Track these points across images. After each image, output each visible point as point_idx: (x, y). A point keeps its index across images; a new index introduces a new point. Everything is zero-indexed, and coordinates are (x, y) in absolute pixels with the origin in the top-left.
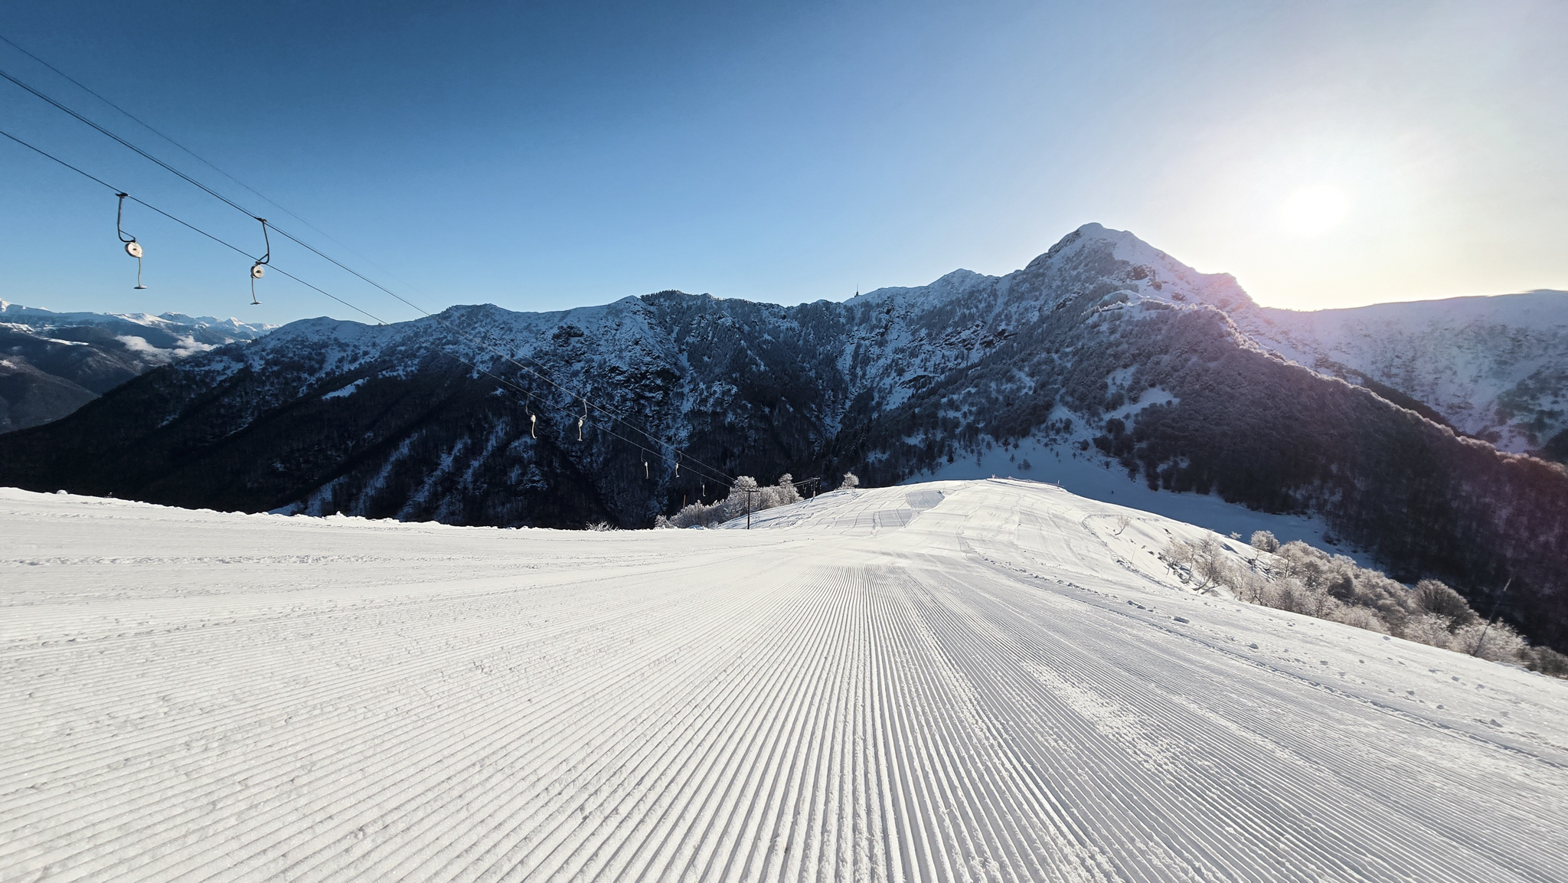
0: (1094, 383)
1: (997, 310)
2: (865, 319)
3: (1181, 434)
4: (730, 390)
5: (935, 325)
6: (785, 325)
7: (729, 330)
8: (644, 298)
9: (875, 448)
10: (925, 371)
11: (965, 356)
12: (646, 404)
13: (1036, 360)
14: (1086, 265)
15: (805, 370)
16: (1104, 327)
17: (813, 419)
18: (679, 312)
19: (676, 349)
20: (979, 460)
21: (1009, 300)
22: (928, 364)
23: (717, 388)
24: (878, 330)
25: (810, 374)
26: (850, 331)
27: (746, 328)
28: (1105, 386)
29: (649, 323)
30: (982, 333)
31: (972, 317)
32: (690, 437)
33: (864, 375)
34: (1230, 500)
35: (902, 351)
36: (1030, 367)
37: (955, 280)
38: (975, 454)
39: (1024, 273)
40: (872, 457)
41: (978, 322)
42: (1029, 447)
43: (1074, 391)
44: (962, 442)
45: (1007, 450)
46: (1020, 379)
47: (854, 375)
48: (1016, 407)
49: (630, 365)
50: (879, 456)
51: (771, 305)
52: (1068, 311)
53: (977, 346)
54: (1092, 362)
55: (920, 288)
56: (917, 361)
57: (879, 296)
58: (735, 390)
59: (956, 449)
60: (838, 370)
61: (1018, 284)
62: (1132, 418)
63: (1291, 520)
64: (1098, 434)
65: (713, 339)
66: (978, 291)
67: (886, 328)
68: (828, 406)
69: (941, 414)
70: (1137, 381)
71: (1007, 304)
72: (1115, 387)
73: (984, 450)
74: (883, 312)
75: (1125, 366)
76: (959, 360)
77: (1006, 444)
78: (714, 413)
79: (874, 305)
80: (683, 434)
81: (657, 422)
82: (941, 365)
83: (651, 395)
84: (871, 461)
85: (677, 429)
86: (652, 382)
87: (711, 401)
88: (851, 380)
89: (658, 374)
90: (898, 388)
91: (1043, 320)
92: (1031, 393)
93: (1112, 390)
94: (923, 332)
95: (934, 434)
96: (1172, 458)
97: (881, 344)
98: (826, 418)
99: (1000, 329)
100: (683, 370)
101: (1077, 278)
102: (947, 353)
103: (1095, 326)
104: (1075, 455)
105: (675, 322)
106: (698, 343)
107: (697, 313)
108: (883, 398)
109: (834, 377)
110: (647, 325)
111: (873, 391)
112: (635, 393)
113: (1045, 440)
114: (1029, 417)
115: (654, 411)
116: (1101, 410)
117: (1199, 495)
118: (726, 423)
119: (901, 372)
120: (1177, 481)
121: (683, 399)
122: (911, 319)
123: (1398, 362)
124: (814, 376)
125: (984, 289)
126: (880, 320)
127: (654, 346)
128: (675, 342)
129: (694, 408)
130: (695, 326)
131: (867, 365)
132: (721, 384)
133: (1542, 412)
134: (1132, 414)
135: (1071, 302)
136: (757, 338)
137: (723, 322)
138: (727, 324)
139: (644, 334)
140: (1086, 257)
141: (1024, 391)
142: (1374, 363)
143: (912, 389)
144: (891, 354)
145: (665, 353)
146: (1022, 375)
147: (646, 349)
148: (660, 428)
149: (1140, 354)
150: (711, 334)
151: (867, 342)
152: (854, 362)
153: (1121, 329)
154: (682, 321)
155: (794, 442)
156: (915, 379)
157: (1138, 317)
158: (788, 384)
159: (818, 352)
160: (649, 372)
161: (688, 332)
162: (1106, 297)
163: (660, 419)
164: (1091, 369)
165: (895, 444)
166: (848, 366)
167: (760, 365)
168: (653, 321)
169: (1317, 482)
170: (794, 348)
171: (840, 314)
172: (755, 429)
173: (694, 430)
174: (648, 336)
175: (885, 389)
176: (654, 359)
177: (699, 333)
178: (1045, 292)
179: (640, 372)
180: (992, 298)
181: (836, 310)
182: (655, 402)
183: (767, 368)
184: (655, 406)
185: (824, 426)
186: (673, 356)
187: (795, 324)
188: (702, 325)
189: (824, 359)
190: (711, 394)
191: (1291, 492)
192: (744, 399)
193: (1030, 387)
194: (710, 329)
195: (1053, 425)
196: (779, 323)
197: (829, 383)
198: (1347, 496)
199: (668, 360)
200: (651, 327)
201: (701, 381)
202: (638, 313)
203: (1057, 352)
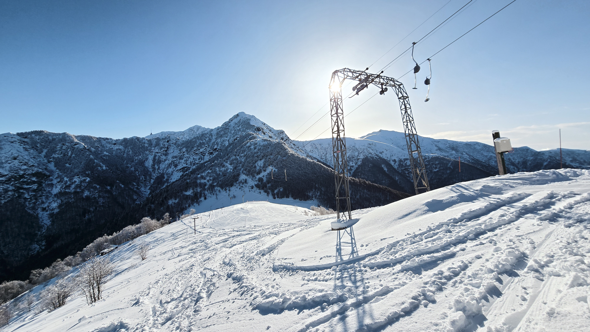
0: (252, 166)
1: (213, 141)
2: (157, 144)
3: (279, 180)
4: (85, 180)
5: (189, 147)
6: (116, 147)
7: (82, 150)
8: (18, 134)
9: (171, 198)
10: (187, 164)
11: (203, 158)
12: (25, 192)
13: (231, 159)
14: (242, 126)
15: (129, 168)
16: (252, 147)
17: (135, 189)
18: (47, 142)
19: (46, 161)
20: (217, 197)
21: (217, 137)
22: (187, 162)
23: (76, 179)
24: (164, 149)
25: (132, 169)
26: (151, 150)
27: (93, 149)
28: (255, 167)
29: (24, 148)
30: (208, 149)
31: (203, 143)
32: (60, 206)
33: (159, 168)
34: (295, 199)
35: (176, 157)
36: (230, 162)
37: (194, 129)
38: (215, 195)
39: (221, 128)
40: (170, 202)
41: (206, 146)
42: (234, 190)
43: (246, 169)
44: (209, 191)
45: (226, 192)
46: (227, 166)
47: (154, 169)
48: (227, 176)
49: (10, 171)
50: (174, 201)
51: (107, 139)
52: (238, 141)
53: (207, 154)
54: (250, 159)
55: (181, 132)
56: (183, 161)
57: (162, 135)
58: (88, 179)
59: (207, 194)
60: (145, 167)
61: (219, 132)
62: (265, 177)
63: (310, 202)
64: (256, 183)
65: (71, 155)
66: (205, 134)
67: (168, 148)
68: (142, 183)
69: (198, 181)
70: (265, 165)
71: (216, 139)
72: (258, 167)
73: (218, 193)
74: (165, 142)
75: (261, 160)
76: (200, 160)
77: (226, 190)
78: (76, 193)
79: (161, 139)
80: (54, 205)
81: (34, 201)
82: (193, 162)
83: (28, 186)
84: (170, 204)
85: (50, 203)
86: (29, 179)
87: (73, 186)
88: (153, 171)
89: (33, 175)
90: (175, 173)
91: (230, 145)
92: (232, 171)
93: (258, 168)
94: (184, 150)
95: (197, 190)
96: (278, 188)
97: (166, 155)
98: (142, 188)
99: (215, 148)
100: (52, 172)
101: (239, 130)
102: (195, 157)
103: (249, 147)
104: (250, 191)
105: (44, 147)
106: (61, 157)
107: (59, 142)
108: (169, 177)
109: (144, 170)
110: (22, 149)
111: (164, 174)
112: (15, 186)
113: (239, 187)
114: (233, 179)
115: (31, 195)
116: (255, 175)
117: (287, 199)
118: (84, 197)
119: (176, 166)
120: (280, 195)
121: (53, 187)
122: (178, 144)
123: (323, 155)
124: (133, 170)
125: (207, 133)
126: (164, 145)
127: (29, 160)
128: (45, 157)
129: (61, 191)
130: (59, 149)
131: (160, 164)
132: (79, 177)
133: (351, 166)
134: (265, 175)
135: (239, 139)
136: (100, 154)
137: (78, 147)
138: (81, 148)
139: (20, 154)
140: (242, 123)
141: (229, 170)
142: (318, 155)
143: (182, 173)
144: (171, 159)
145: (37, 164)
146: (227, 165)
147: (23, 162)
148: (37, 204)
149: (264, 156)
150: (70, 153)
151: (159, 154)
152: (153, 163)
153: (257, 148)
154: (49, 146)
155: (125, 201)
156: (182, 168)
157: (262, 144)
158: (120, 175)
159: (135, 159)
160: (26, 174)
161: (54, 152)
162: (250, 137)
163: (36, 199)
164: (251, 161)
165: (180, 195)
166: (150, 164)
167: (103, 167)
168: (27, 147)
169: (314, 190)
170: (122, 158)
171: (145, 142)
172: (102, 198)
173: (62, 202)
174: (24, 155)
175: (169, 173)
176: (29, 167)
177: (62, 152)
178: (229, 134)
179: (18, 175)
180: (210, 136)
181: (142, 141)
182: (32, 190)
183: (107, 168)
184: (31, 192)
185: (141, 192)
186: (44, 165)
187: (121, 147)
188: (64, 148)
189: (138, 162)
190: (73, 183)
191: (308, 194)
192: (95, 184)
193: (231, 169)
194: (69, 150)
195: (241, 181)
196: (112, 147)
197: (142, 173)
198: (321, 193)
199: (40, 167)
200: (26, 149)
201: (65, 177)
202: (15, 142)
203: (238, 156)
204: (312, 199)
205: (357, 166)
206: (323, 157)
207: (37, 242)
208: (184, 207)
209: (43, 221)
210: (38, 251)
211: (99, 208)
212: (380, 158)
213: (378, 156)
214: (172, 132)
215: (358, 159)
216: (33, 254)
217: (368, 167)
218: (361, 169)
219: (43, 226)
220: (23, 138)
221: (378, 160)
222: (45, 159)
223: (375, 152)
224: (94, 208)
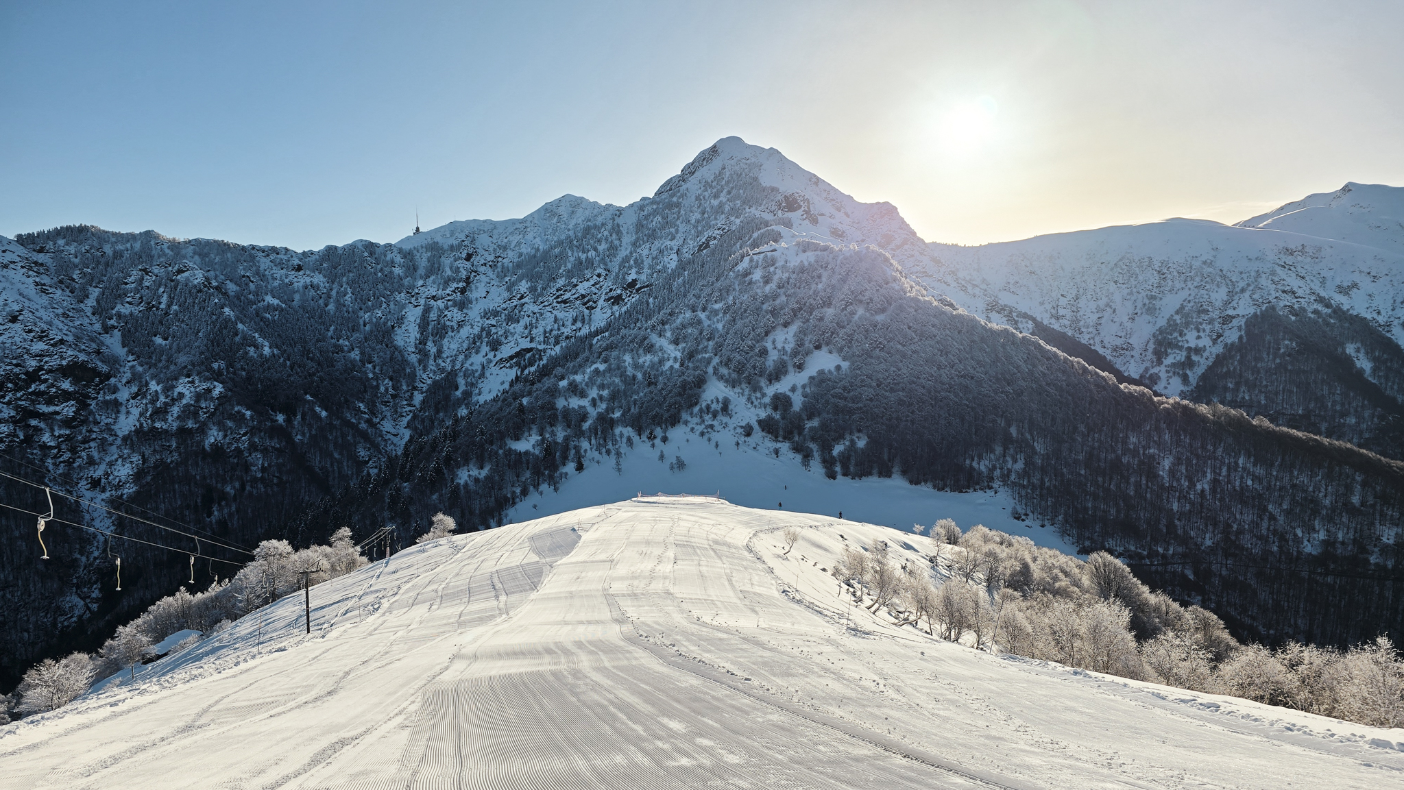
0: (752, 348)
1: (622, 253)
2: (432, 265)
3: (855, 406)
4: (209, 391)
5: (539, 276)
6: (301, 280)
7: (200, 291)
8: (22, 240)
9: (466, 462)
10: (531, 341)
11: (587, 318)
12: (42, 425)
13: (678, 321)
14: (729, 193)
15: (342, 351)
16: (757, 275)
17: (363, 426)
18: (99, 263)
19: (98, 327)
20: (618, 464)
21: (638, 239)
22: (534, 331)
23: (184, 388)
24: (455, 285)
25: (352, 355)
26: (413, 287)
27: (232, 287)
28: (764, 352)
29: (37, 284)
30: (606, 285)
31: (590, 263)
32: (138, 476)
33: (440, 352)
34: (915, 481)
35: (496, 313)
36: (673, 332)
37: (561, 210)
38: (613, 456)
39: (652, 201)
40: (463, 476)
41: (599, 271)
42: (682, 439)
43: (729, 360)
44: (593, 441)
45: (653, 446)
46: (661, 348)
47: (423, 354)
48: (659, 387)
50: (475, 472)
51: (274, 250)
52: (713, 253)
53: (601, 303)
54: (747, 320)
55: (513, 221)
56: (518, 328)
57: (452, 234)
58: (218, 389)
59: (586, 451)
60: (396, 348)
61: (646, 218)
62: (799, 391)
63: (977, 497)
64: (763, 415)
65: (169, 306)
66: (595, 227)
67: (468, 281)
68: (385, 403)
69: (560, 403)
70: (800, 344)
71: (635, 245)
72: (776, 352)
73: (624, 448)
74: (460, 258)
75: (786, 325)
76: (579, 324)
77: (652, 437)
78: (183, 432)
79: (446, 247)
80: (124, 471)
81: (67, 456)
82: (555, 333)
83: (52, 409)
84: (462, 482)
85: (111, 464)
86: (53, 386)
87: (175, 410)
88: (420, 362)
89: (65, 371)
90: (494, 369)
91: (682, 266)
92: (677, 366)
93: (773, 356)
94: (524, 286)
95: (553, 434)
96: (848, 437)
97: (462, 305)
98: (384, 423)
99: (630, 279)
100: (114, 361)
101: (719, 210)
102: (560, 315)
103: (747, 274)
104: (738, 444)
105: (91, 280)
106: (140, 315)
107: (134, 264)
108: (472, 385)
109: (391, 359)
110: (32, 286)
111: (456, 375)
112: (17, 408)
113: (700, 428)
114: (678, 398)
115: (59, 437)
116: (763, 382)
117: (882, 479)
118: (207, 447)
119: (495, 346)
120: (856, 465)
121: (118, 412)
122: (503, 267)
123: (1063, 302)
124: (358, 358)
125: (603, 224)
126: (457, 270)
127: (50, 324)
128: (93, 314)
129: (141, 425)
130: (133, 285)
131: (442, 337)
132: (193, 382)
133: (1189, 349)
134: (799, 386)
135: (715, 242)
136: (252, 303)
137: (187, 279)
138: (196, 282)
139: (27, 303)
140: (728, 182)
141: (668, 364)
142: (1042, 304)
143: (515, 369)
144: (478, 319)
145: (74, 335)
146: (663, 342)
147: (34, 329)
148: (75, 465)
149: (800, 309)
150: (164, 299)
151: (439, 302)
152: (422, 334)
153: (776, 278)
154: (105, 279)
155: (332, 465)
156: (518, 354)
157: (794, 262)
158: (314, 374)
159: (361, 322)
160: (43, 370)
161: (120, 296)
162: (755, 235)
163: (73, 450)
164: (746, 330)
165: (496, 453)
166: (412, 340)
167: (263, 346)
168: (46, 280)
169: (999, 450)
170: (321, 317)
171: (392, 261)
172: (262, 452)
173: (143, 464)
174: (37, 307)
175: (474, 372)
176: (52, 345)
177: (141, 298)
178: (682, 228)
179: (24, 370)
180: (614, 236)
181: (385, 256)
182: (62, 421)
183: (275, 351)
184: (60, 428)
185: (382, 436)
186: (92, 340)
187: (319, 279)
188: (147, 284)
189: (372, 331)
190: (173, 400)
191: (975, 464)
192: (238, 404)
193: (675, 358)
194: (162, 290)
195: (708, 407)
196: (291, 278)
197: (385, 368)
198: (1029, 463)
199: (83, 347)
200: (43, 289)
201: (152, 379)
202: (12, 266)
203: (704, 310)
204: (991, 488)
205: (1219, 349)
206: (1061, 312)
207: (78, 587)
208: (509, 495)
209: (94, 523)
210: (80, 617)
211: (252, 487)
212: (1338, 312)
213: (1328, 306)
214: (485, 221)
215: (1227, 320)
216: (68, 627)
217: (1276, 355)
218: (1241, 362)
219: (95, 536)
220: (34, 250)
221: (1328, 324)
222: (94, 318)
223: (1316, 287)
224: (237, 485)
